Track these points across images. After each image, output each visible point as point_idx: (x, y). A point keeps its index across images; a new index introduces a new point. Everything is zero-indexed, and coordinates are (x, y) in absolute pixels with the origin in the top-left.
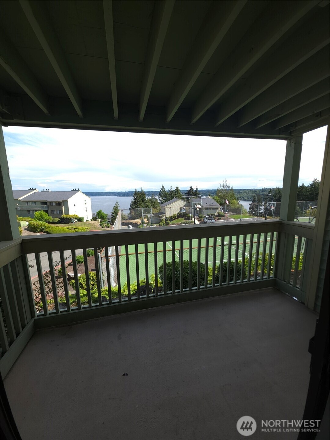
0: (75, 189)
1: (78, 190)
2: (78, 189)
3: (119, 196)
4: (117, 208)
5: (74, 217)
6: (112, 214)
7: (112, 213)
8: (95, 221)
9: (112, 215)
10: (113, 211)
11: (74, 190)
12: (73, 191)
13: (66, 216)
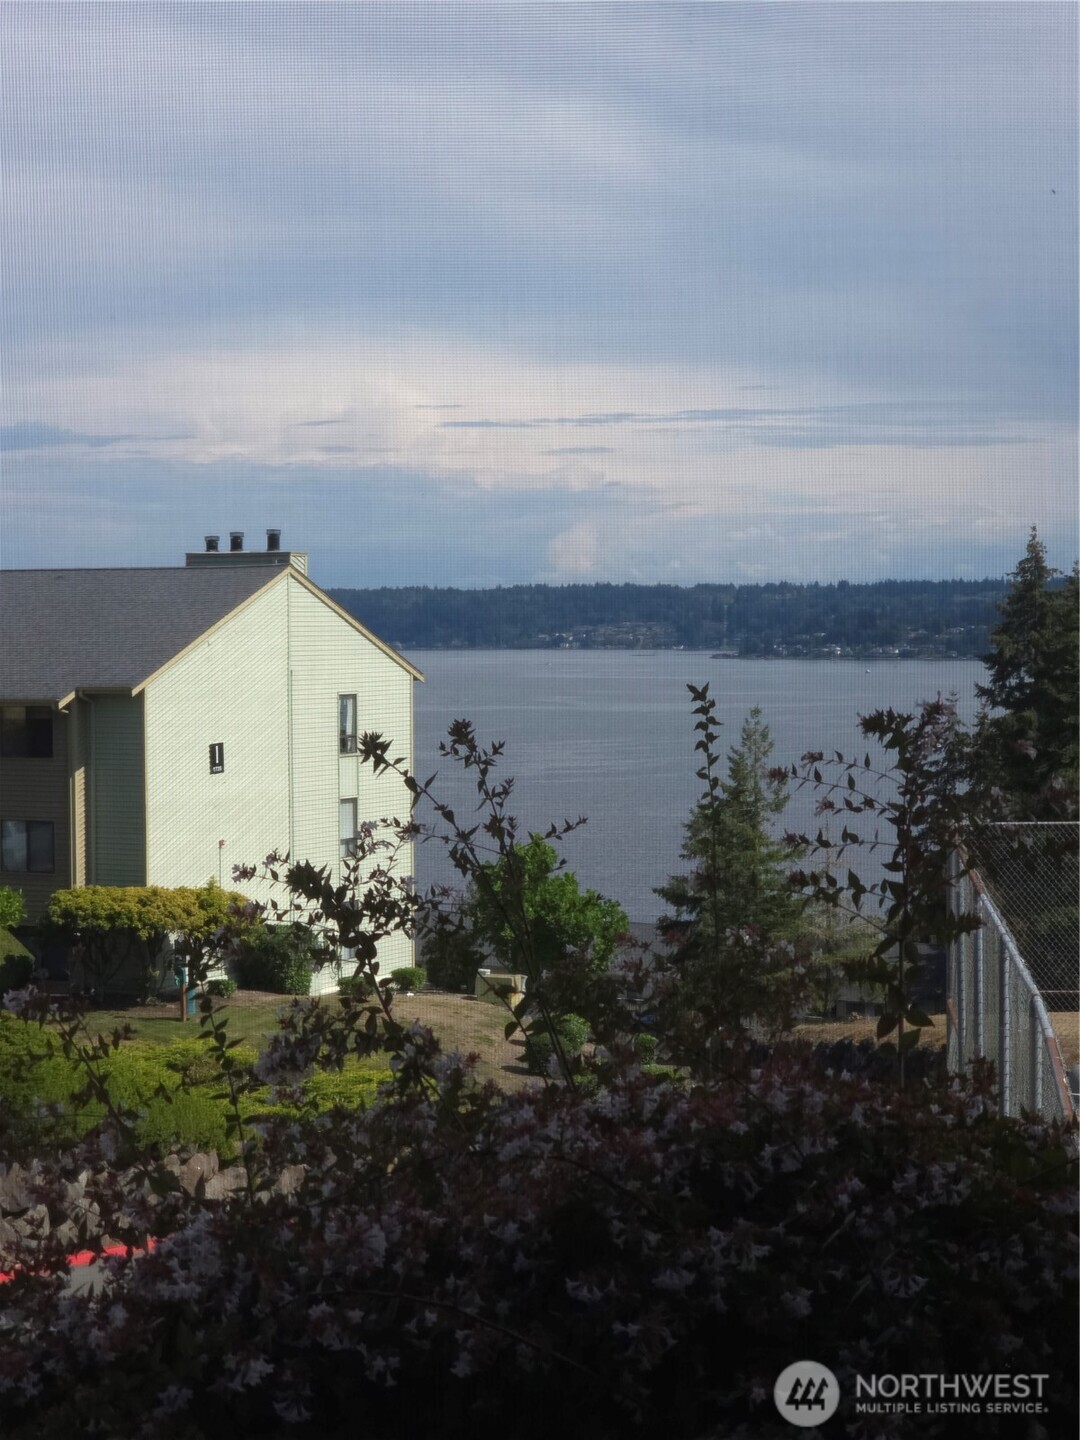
0: (236, 542)
1: (273, 559)
2: (273, 539)
3: (748, 651)
4: (751, 816)
5: (200, 917)
6: (670, 911)
7: (674, 895)
8: (457, 999)
9: (667, 927)
10: (691, 867)
11: (224, 547)
12: (208, 559)
13: (106, 898)
